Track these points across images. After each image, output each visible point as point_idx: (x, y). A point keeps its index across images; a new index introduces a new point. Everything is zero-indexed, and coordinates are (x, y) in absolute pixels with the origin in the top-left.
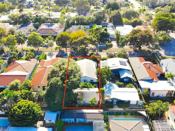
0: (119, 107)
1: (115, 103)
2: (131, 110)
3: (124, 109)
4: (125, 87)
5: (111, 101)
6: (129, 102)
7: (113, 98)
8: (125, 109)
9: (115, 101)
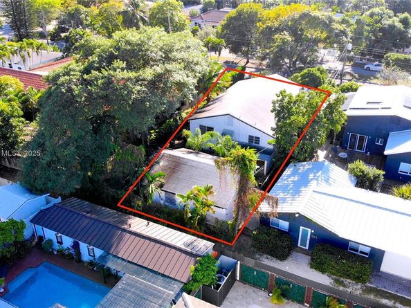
0: (318, 265)
1: (304, 243)
2: (372, 297)
3: (336, 281)
4: (385, 189)
5: (285, 225)
6: (376, 256)
7: (294, 214)
8: (341, 283)
9: (305, 233)
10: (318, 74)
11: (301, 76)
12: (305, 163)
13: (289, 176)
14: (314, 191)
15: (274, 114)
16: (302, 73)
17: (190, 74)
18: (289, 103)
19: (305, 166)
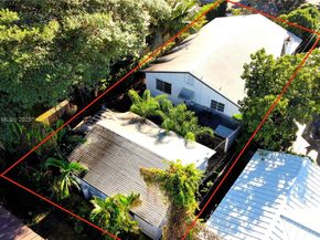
10: (309, 17)
11: (289, 18)
12: (277, 154)
13: (252, 175)
14: (281, 216)
15: (244, 81)
16: (290, 15)
17: (128, 27)
18: (267, 69)
19: (276, 160)
